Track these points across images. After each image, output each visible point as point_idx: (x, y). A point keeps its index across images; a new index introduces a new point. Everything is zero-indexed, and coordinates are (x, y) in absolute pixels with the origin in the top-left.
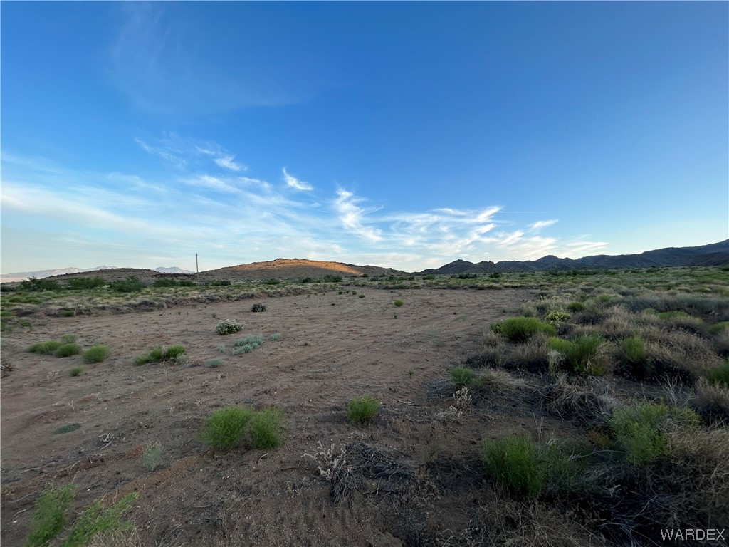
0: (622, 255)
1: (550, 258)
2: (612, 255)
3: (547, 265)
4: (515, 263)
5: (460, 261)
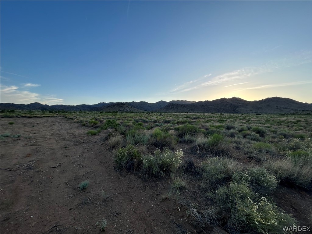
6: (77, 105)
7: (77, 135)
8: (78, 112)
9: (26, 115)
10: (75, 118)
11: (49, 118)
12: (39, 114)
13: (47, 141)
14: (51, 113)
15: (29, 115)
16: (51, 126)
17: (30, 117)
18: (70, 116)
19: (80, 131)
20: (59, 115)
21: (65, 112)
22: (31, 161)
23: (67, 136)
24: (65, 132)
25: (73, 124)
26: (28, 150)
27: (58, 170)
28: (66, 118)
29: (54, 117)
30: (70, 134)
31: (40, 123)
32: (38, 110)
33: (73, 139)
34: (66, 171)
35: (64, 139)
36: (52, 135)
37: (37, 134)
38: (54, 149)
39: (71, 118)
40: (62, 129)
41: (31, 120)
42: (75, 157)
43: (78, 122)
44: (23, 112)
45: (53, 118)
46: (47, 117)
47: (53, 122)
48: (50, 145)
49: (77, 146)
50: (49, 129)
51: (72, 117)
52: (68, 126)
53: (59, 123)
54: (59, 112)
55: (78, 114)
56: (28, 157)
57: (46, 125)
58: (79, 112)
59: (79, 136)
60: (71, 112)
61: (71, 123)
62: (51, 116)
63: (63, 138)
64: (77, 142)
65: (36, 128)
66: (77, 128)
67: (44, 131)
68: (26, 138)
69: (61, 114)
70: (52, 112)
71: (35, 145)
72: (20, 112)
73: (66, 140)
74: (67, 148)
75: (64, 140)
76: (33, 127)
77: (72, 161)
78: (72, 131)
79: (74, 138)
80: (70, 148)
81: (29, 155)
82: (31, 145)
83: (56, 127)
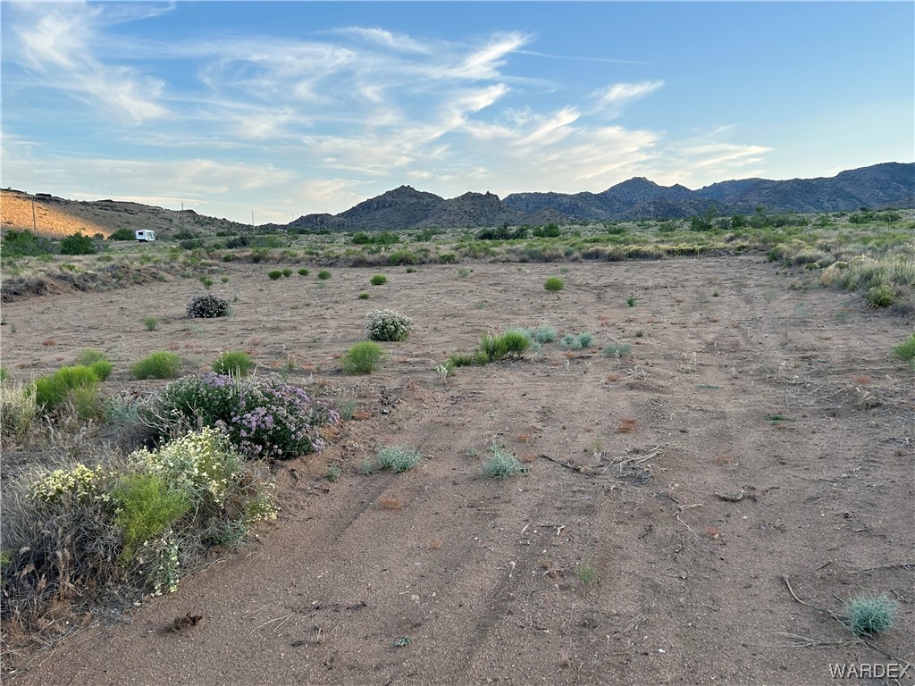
0: (796, 181)
1: (638, 184)
2: (777, 178)
3: (631, 204)
4: (552, 197)
5: (405, 191)
6: (845, 176)
7: (837, 357)
8: (844, 221)
9: (599, 247)
10: (828, 257)
11: (693, 261)
12: (650, 240)
13: (692, 376)
14: (702, 235)
15: (610, 248)
16: (702, 302)
17: (613, 259)
18: (799, 248)
19: (855, 342)
20: (739, 242)
21: (768, 223)
22: (637, 451)
23: (782, 362)
24: (772, 341)
25: (813, 297)
26: (623, 403)
27: (745, 516)
28: (775, 257)
29: (718, 253)
30: (797, 350)
31: (657, 287)
32: (642, 219)
33: (817, 381)
34: (782, 529)
35: (768, 376)
36: (710, 348)
37: (648, 341)
38: (723, 416)
39: (801, 261)
40: (755, 321)
41: (618, 273)
42: (827, 475)
43: (844, 286)
44: (587, 232)
45: (712, 261)
46: (684, 253)
47: (711, 283)
48: (705, 398)
49: (834, 423)
50: (696, 316)
51: (807, 252)
52: (785, 305)
53: (739, 286)
54: (738, 223)
55: (846, 232)
56: (623, 431)
57: (679, 296)
58: (854, 220)
59: (851, 364)
60: (804, 223)
61: (805, 289)
62: (702, 251)
63: (761, 371)
64: (836, 399)
65: (642, 313)
66: (841, 319)
67: (676, 328)
68: (610, 355)
69: (750, 237)
70: (706, 227)
71: (647, 388)
72: (577, 234)
73: (778, 384)
74: (782, 424)
75: (770, 382)
76: (631, 303)
77: (812, 491)
78: (807, 338)
79: (818, 374)
80: (800, 425)
81: (626, 428)
82: (631, 387)
83: (729, 309)
